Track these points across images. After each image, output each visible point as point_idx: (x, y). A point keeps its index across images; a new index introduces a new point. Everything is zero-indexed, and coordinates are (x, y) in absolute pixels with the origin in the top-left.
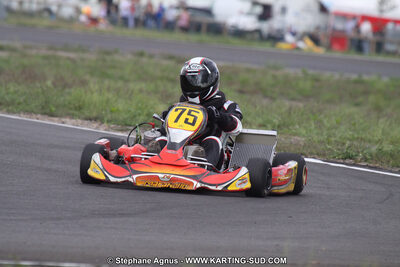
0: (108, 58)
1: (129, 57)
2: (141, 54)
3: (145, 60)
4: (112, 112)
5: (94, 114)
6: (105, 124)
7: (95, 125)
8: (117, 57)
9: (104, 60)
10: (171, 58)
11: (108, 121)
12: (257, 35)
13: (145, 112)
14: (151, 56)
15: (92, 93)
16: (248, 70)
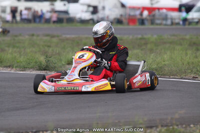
0: (16, 38)
1: (27, 37)
2: (33, 35)
3: (35, 38)
4: (17, 62)
5: (8, 64)
6: (14, 69)
7: (9, 69)
8: (21, 38)
9: (14, 40)
10: (48, 35)
11: (16, 67)
12: (91, 22)
13: (34, 61)
14: (38, 36)
15: (7, 54)
16: (87, 38)
